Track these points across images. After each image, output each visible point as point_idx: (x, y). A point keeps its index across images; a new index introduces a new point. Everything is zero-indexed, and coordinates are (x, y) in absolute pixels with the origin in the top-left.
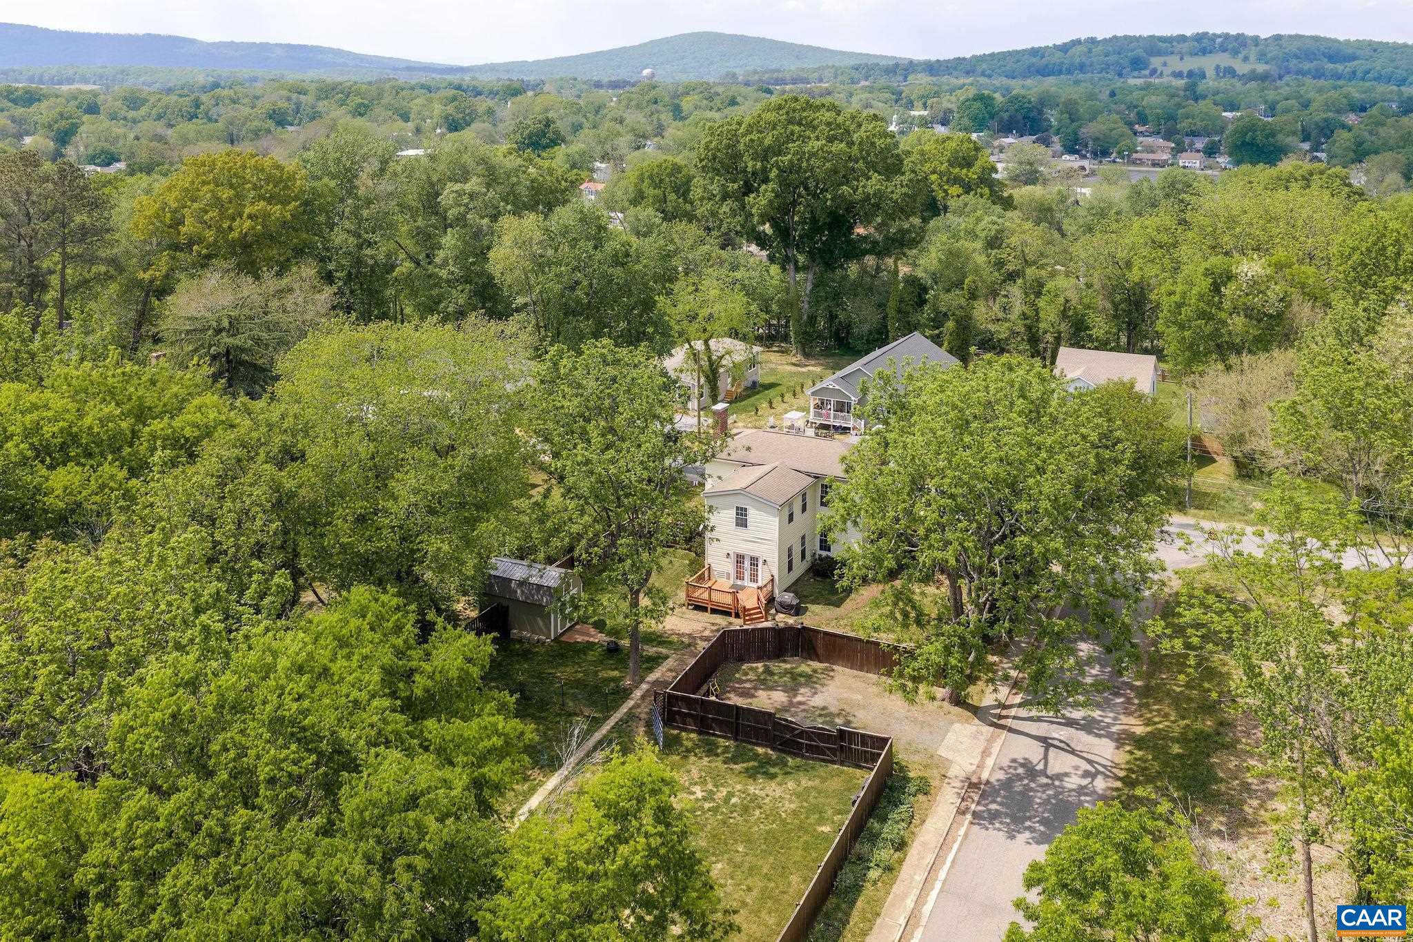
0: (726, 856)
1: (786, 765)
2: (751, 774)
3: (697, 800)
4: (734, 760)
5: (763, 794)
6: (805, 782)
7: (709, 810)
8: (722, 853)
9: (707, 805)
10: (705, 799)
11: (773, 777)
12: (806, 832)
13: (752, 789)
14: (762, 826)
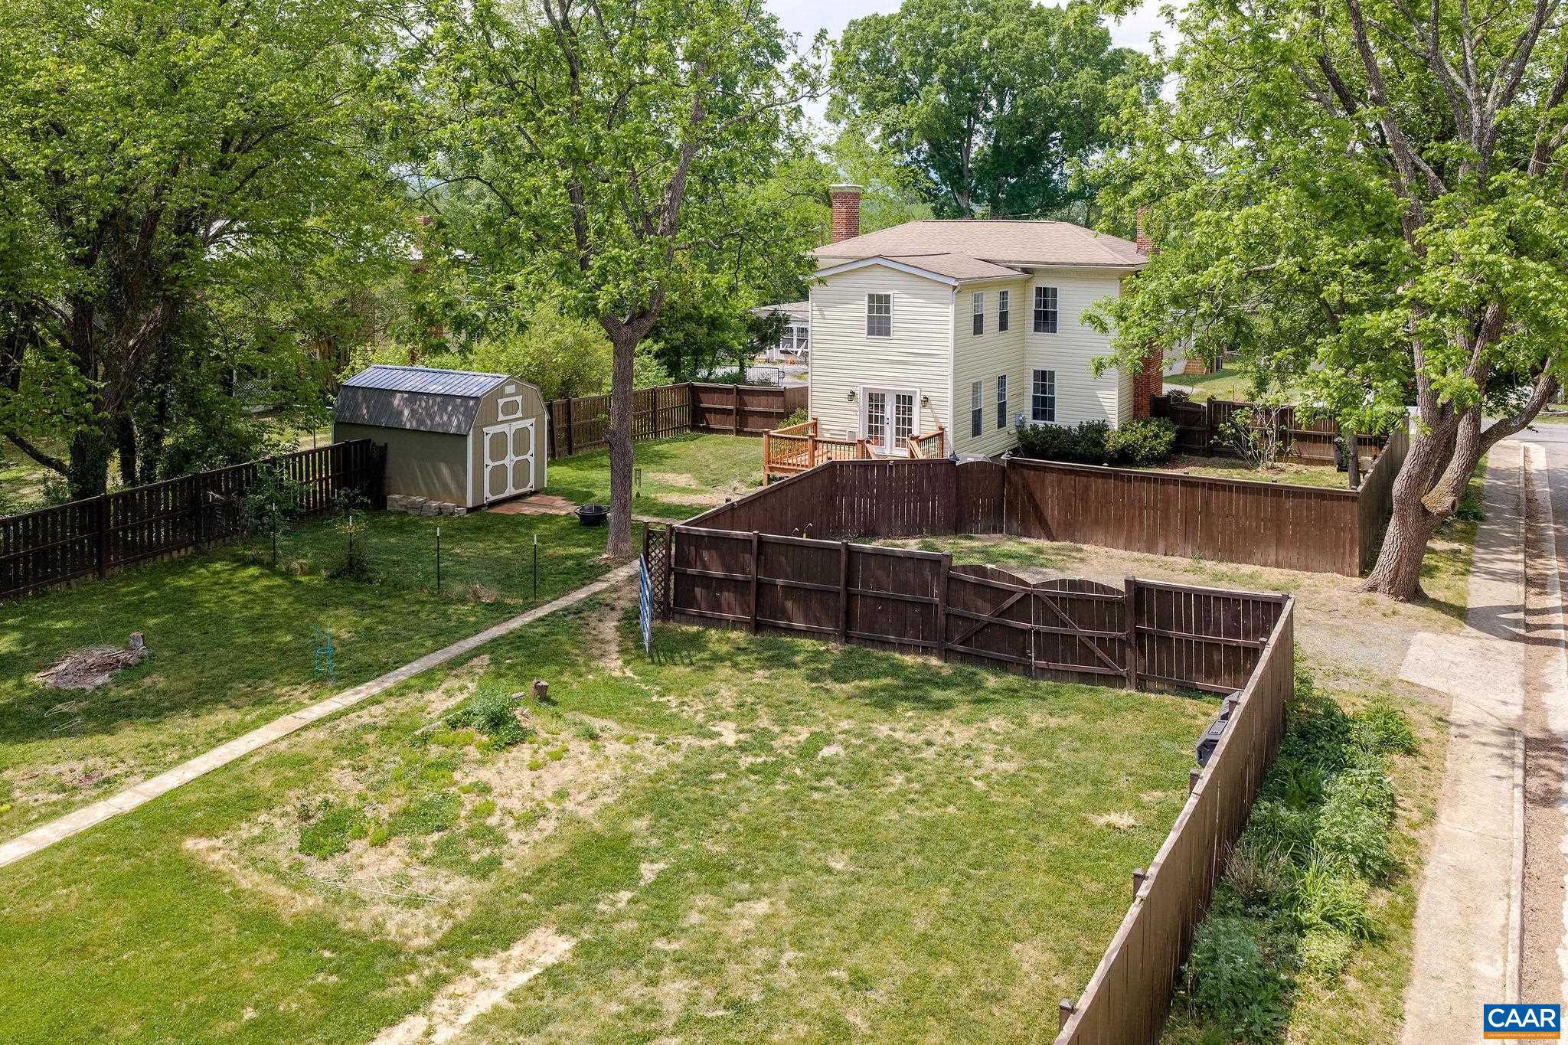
0: (787, 882)
1: (979, 686)
2: (885, 702)
3: (722, 747)
4: (839, 674)
5: (917, 739)
6: (1036, 719)
7: (752, 770)
8: (776, 875)
9: (746, 761)
10: (742, 748)
11: (941, 706)
12: (1056, 825)
13: (883, 730)
14: (910, 809)
